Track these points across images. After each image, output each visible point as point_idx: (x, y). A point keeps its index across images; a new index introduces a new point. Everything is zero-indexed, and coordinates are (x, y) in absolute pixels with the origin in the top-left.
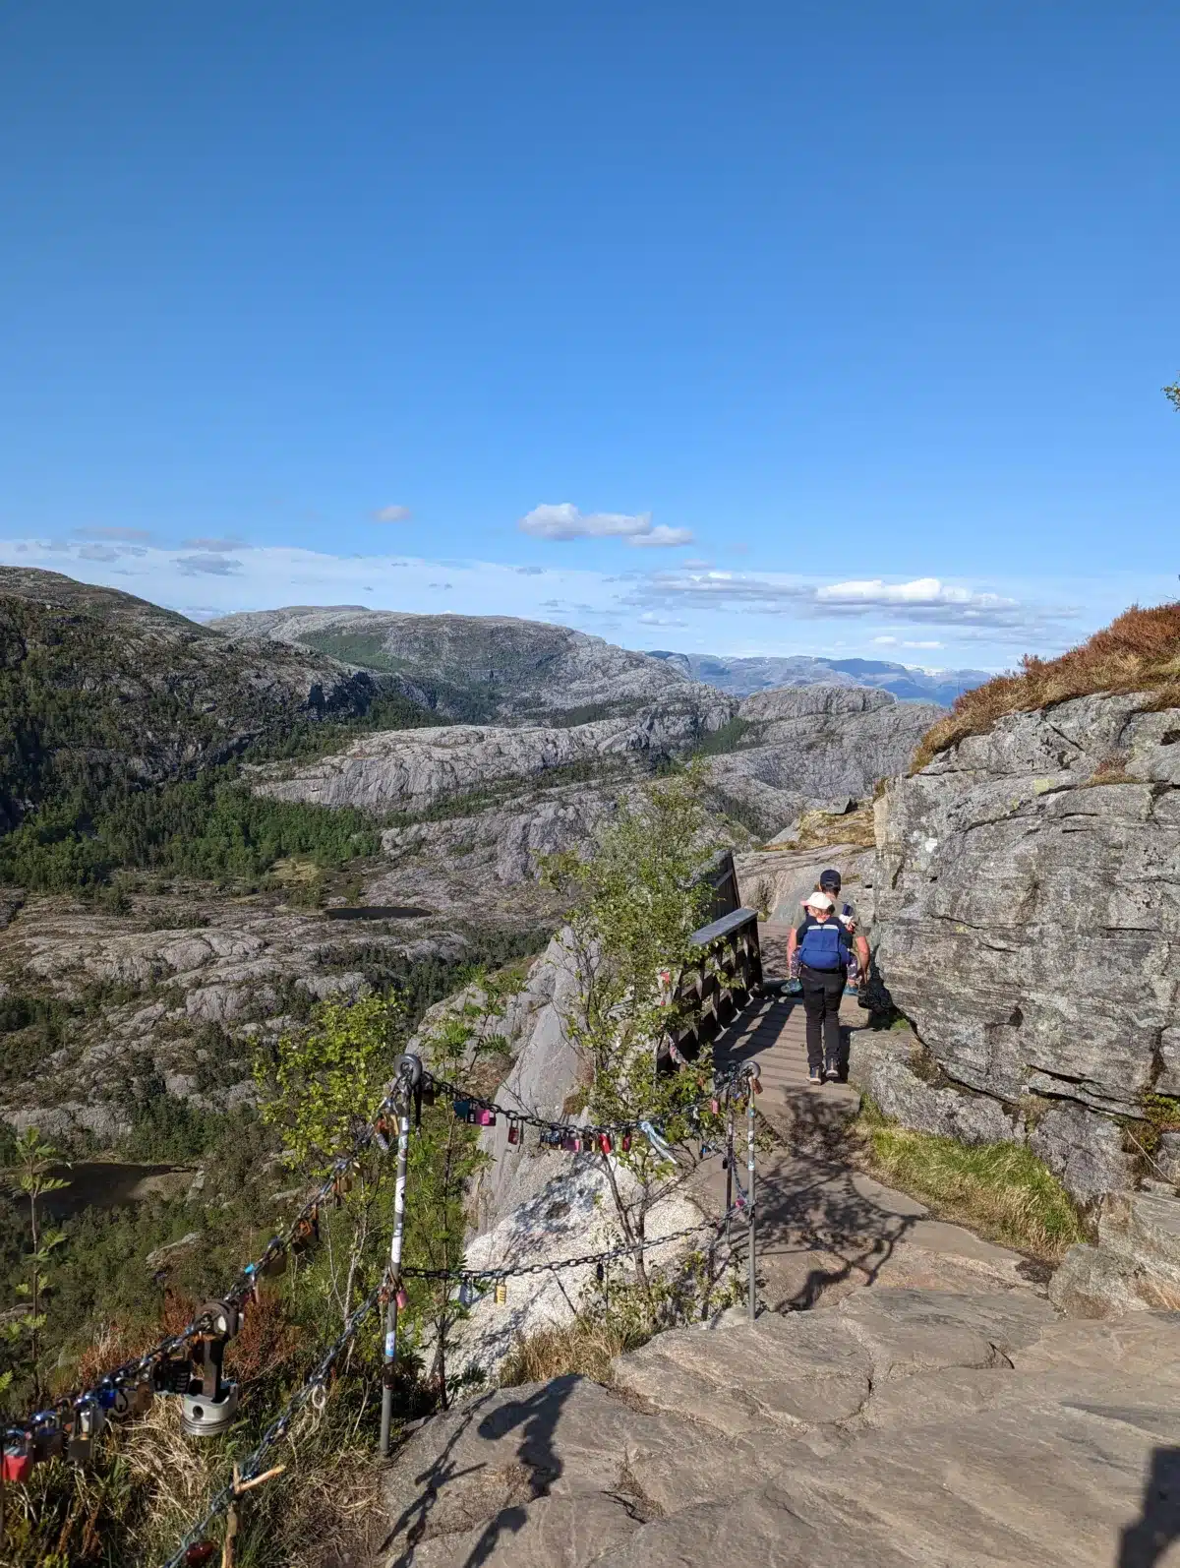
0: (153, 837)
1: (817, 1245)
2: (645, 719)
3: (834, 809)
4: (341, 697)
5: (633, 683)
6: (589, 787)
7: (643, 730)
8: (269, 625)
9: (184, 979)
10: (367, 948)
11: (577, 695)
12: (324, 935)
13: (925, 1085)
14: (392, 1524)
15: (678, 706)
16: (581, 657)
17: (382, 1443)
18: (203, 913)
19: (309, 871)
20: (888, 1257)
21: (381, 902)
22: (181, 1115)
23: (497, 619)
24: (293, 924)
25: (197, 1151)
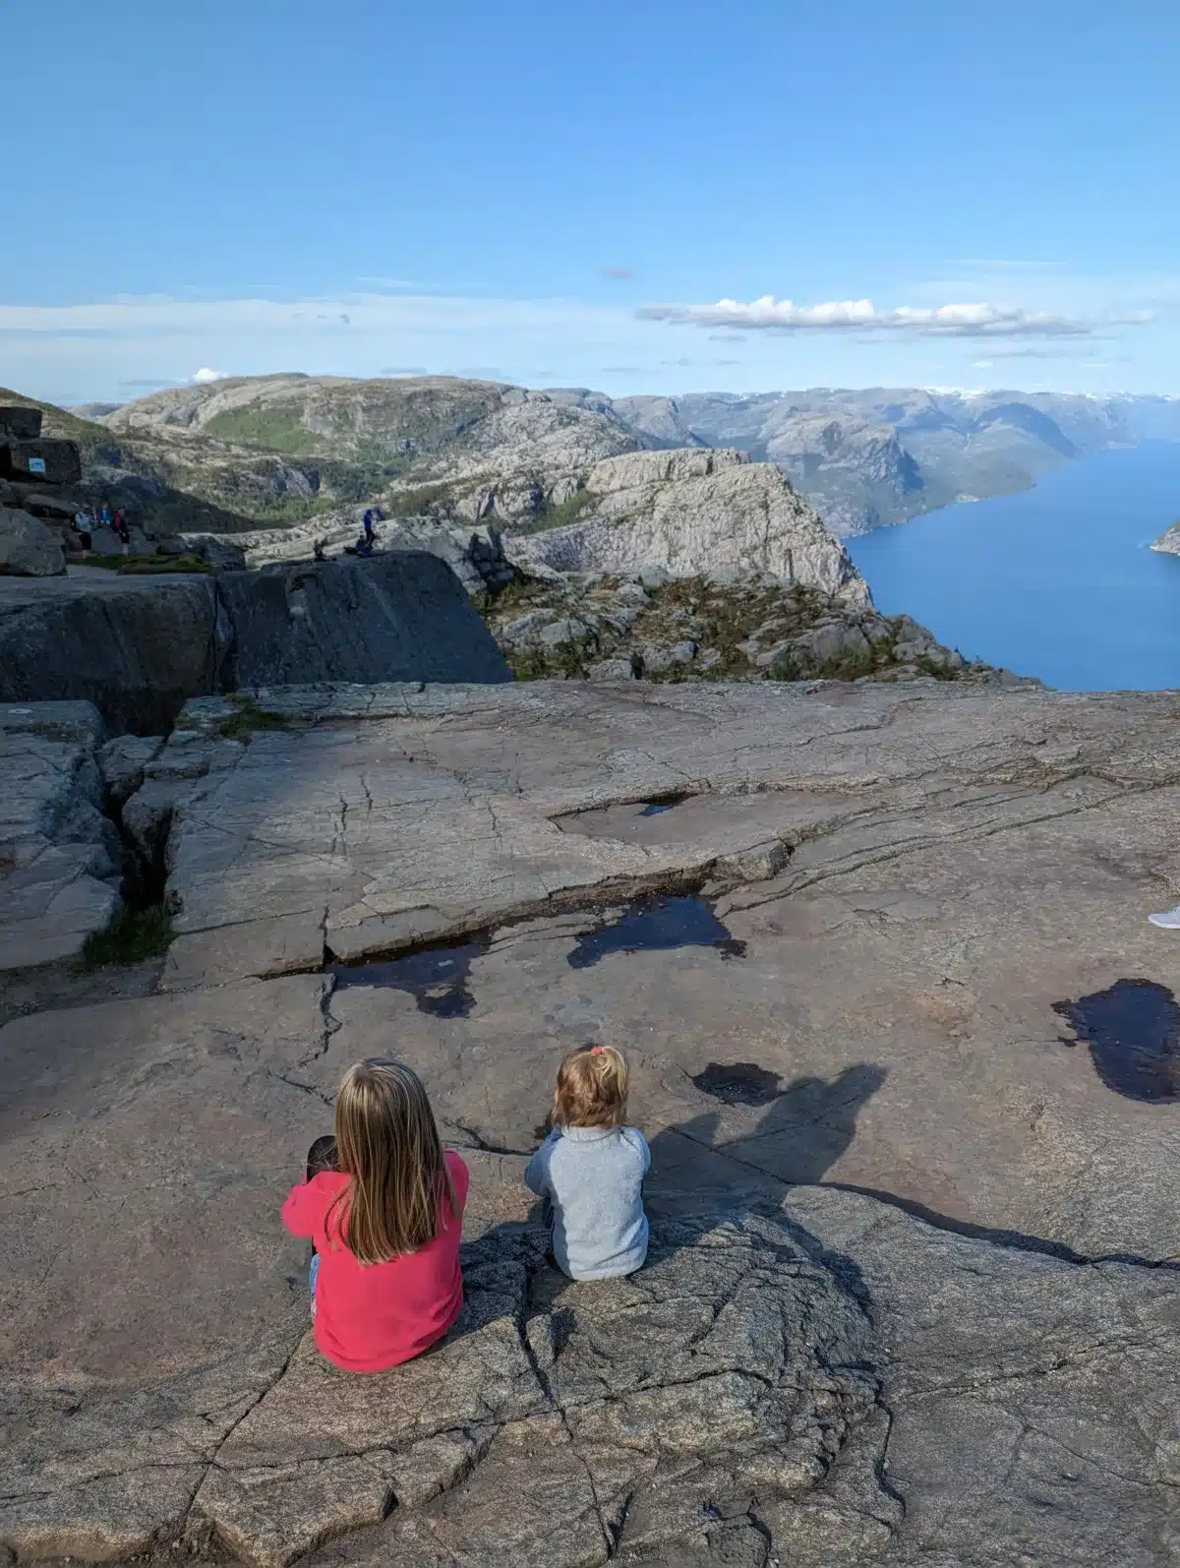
2: (483, 497)
8: (197, 402)
15: (521, 481)
16: (506, 418)
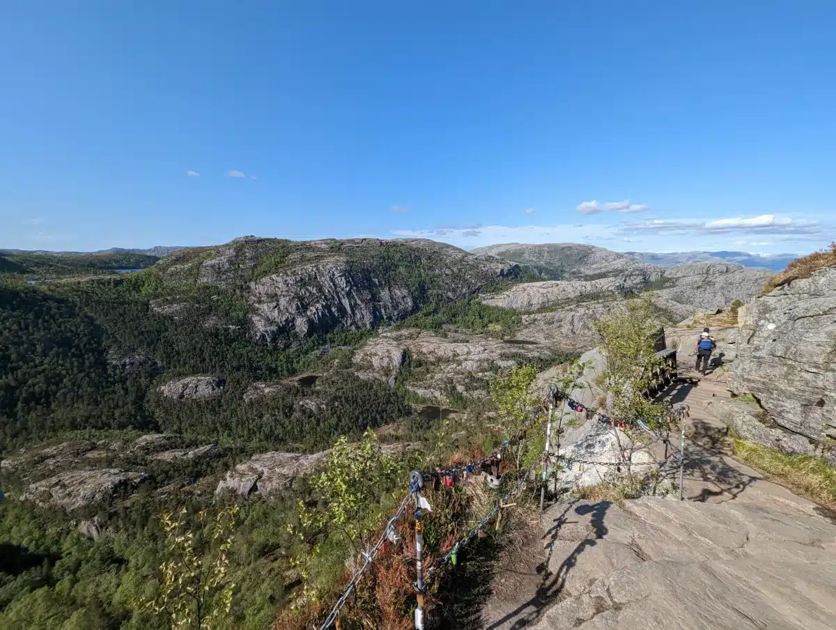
0: (454, 316)
1: (706, 479)
2: (623, 277)
3: (710, 313)
4: (509, 273)
5: (619, 264)
6: (598, 303)
7: (622, 282)
8: (488, 251)
9: (461, 358)
10: (516, 353)
11: (595, 269)
12: (503, 348)
13: (764, 426)
14: (546, 532)
15: (637, 272)
16: (597, 255)
17: (541, 505)
18: (467, 339)
19: (498, 328)
20: (742, 491)
21: (521, 339)
22: (460, 397)
23: (564, 244)
24: (494, 344)
25: (465, 408)
